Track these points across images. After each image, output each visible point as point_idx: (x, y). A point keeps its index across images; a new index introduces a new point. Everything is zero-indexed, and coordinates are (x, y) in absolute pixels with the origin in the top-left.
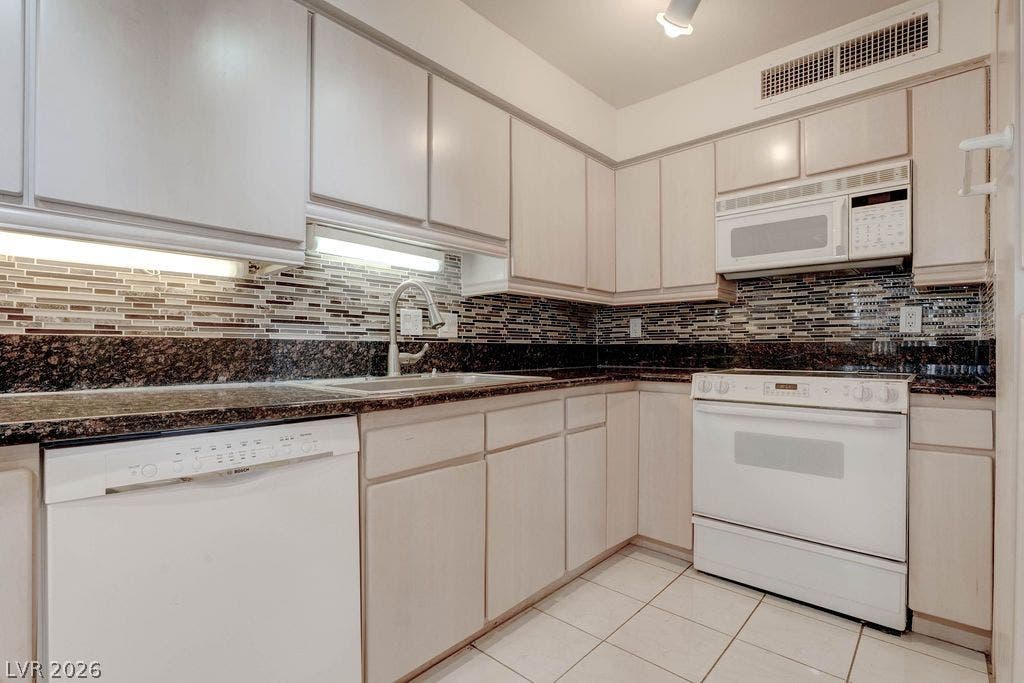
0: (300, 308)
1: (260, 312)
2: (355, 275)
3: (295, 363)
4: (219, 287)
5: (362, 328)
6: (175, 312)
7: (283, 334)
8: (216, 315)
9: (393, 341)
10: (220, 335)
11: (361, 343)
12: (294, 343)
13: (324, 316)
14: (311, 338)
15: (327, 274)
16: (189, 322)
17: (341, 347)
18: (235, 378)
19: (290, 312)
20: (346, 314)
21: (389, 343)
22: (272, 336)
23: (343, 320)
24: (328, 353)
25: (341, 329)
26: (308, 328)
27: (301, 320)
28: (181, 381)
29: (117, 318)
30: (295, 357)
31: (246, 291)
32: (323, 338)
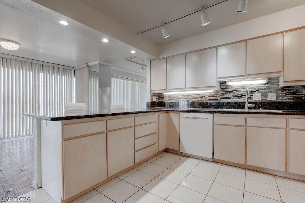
0: (226, 96)
1: (219, 97)
2: (239, 88)
3: (225, 106)
4: (212, 94)
5: (241, 99)
6: (206, 98)
7: (223, 101)
8: (212, 98)
9: (247, 101)
10: (212, 101)
11: (240, 102)
12: (224, 102)
13: (232, 97)
14: (228, 101)
15: (232, 89)
16: (208, 99)
17: (235, 103)
18: (214, 108)
19: (224, 97)
20: (237, 96)
21: (246, 102)
22: (221, 101)
23: (236, 97)
24: (232, 104)
25: (236, 99)
26: (228, 99)
27: (226, 98)
28: (206, 108)
29: (199, 99)
30: (225, 105)
31: (216, 94)
32: (231, 101)
